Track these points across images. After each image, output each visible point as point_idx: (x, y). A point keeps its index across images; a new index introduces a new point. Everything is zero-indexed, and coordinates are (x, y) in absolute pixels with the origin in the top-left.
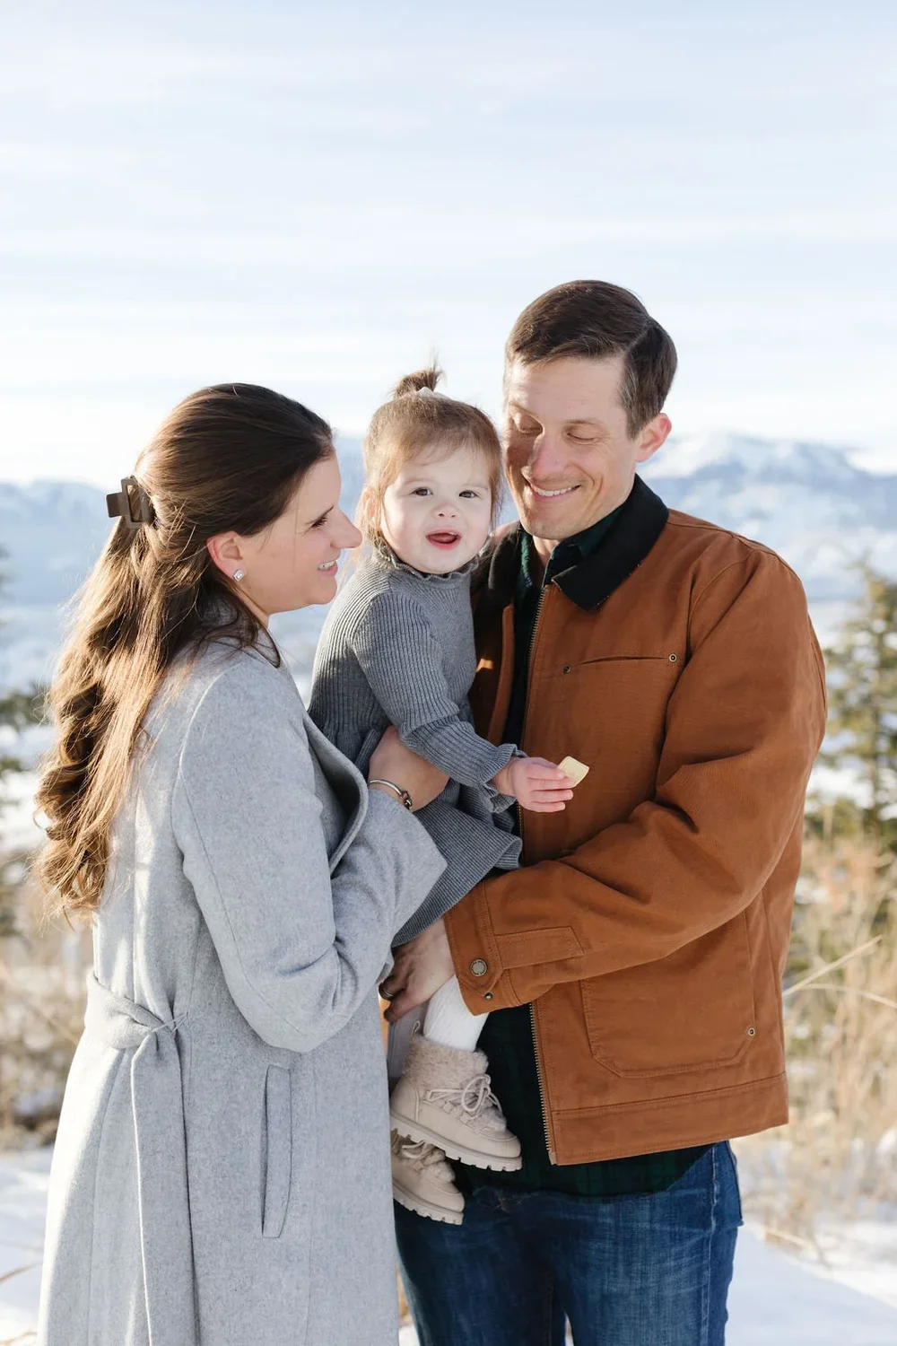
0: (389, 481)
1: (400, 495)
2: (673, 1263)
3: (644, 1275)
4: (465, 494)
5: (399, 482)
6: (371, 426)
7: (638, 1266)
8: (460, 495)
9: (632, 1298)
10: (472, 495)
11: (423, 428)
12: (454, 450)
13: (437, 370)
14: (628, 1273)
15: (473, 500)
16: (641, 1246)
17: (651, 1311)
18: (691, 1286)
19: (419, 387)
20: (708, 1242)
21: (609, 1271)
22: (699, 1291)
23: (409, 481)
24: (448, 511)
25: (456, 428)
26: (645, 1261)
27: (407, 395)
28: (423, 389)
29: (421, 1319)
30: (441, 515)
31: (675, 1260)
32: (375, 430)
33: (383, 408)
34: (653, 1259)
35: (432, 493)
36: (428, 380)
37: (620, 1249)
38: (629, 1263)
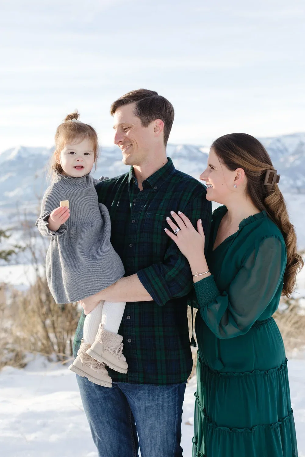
0: (62, 149)
1: (65, 154)
2: (167, 396)
3: (158, 400)
4: (86, 154)
5: (65, 149)
6: (57, 131)
7: (156, 397)
8: (84, 154)
9: (155, 407)
10: (88, 154)
11: (72, 133)
12: (83, 140)
13: (78, 114)
14: (153, 400)
15: (88, 156)
16: (157, 391)
17: (160, 410)
18: (173, 402)
19: (72, 119)
20: (177, 389)
21: (147, 399)
22: (175, 404)
23: (68, 149)
24: (80, 160)
25: (83, 133)
26: (158, 395)
27: (67, 121)
28: (74, 119)
29: (90, 419)
30: (78, 160)
31: (168, 394)
32: (58, 132)
33: (60, 126)
34: (161, 394)
35: (75, 154)
36: (75, 116)
37: (150, 392)
38: (153, 396)
